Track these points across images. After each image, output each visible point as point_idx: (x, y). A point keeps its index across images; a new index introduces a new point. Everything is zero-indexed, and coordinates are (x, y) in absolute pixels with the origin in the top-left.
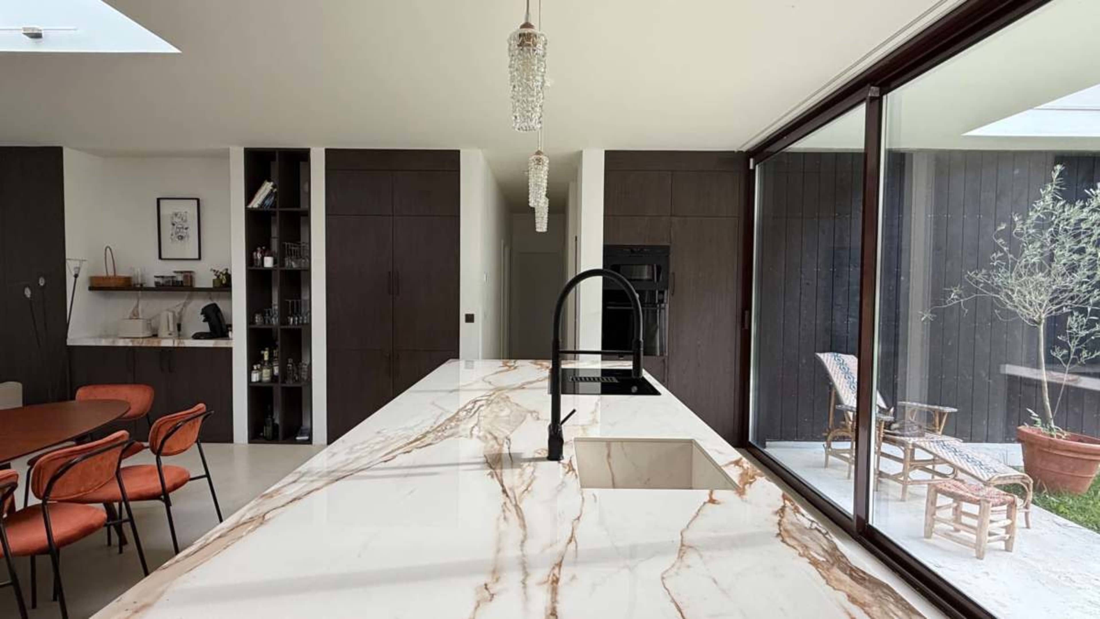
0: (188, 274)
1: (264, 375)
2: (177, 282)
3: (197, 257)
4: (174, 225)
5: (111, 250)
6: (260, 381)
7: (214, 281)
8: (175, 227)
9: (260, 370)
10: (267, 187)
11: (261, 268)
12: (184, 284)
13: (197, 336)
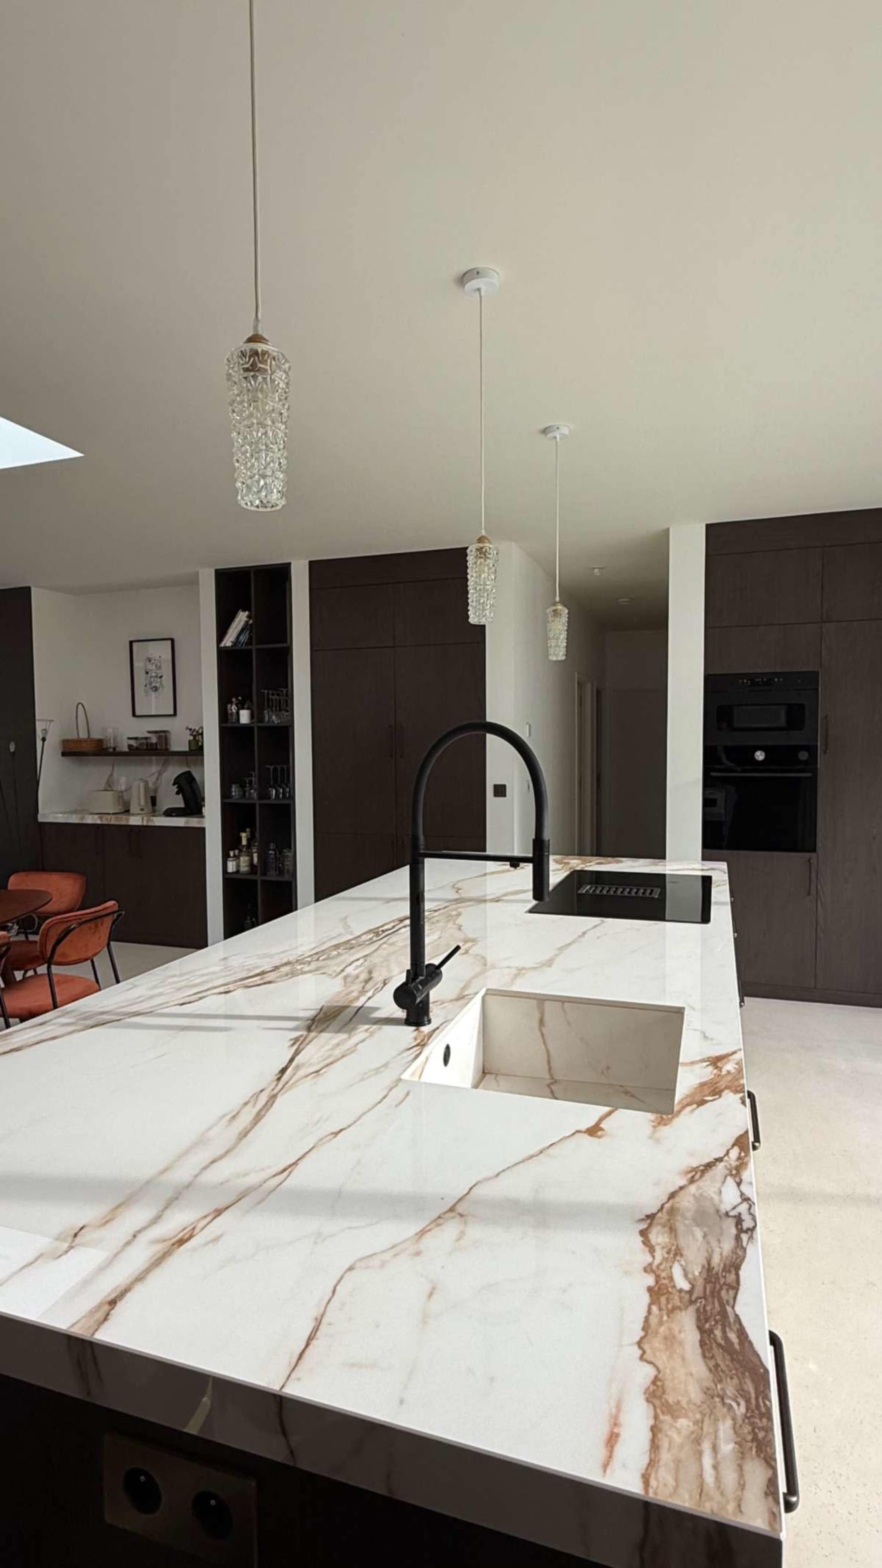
0: (163, 734)
1: (242, 864)
2: (152, 744)
3: (172, 713)
4: (147, 673)
5: (83, 706)
6: (238, 872)
7: (190, 742)
8: (149, 675)
9: (237, 857)
10: (242, 618)
11: (237, 725)
12: (159, 747)
13: (169, 813)
